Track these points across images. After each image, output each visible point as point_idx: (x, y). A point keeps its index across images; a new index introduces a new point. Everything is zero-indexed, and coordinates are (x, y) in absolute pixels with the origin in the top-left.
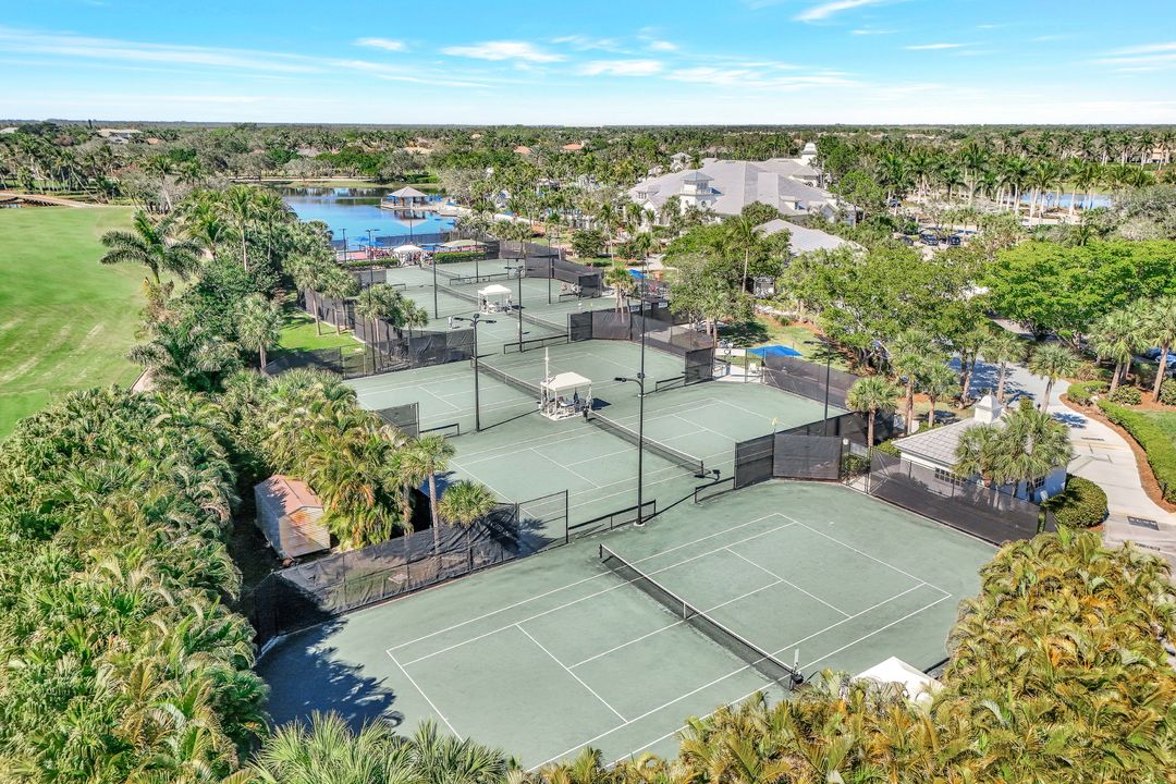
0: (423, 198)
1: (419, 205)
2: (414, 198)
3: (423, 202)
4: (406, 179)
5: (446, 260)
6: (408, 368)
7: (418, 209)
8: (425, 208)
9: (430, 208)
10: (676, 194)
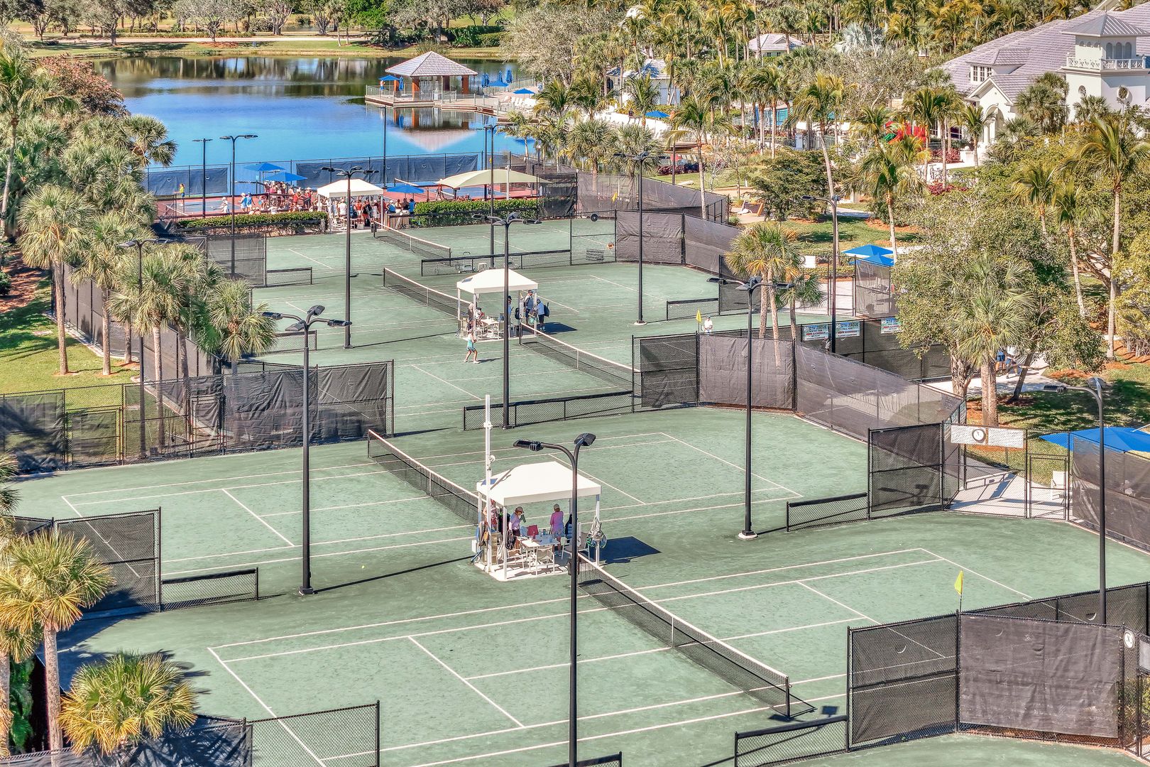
0: (465, 79)
1: (454, 94)
2: (447, 79)
3: (464, 88)
4: (451, 38)
5: (438, 217)
6: (223, 450)
7: (450, 104)
8: (470, 102)
9: (480, 102)
10: (1055, 70)
